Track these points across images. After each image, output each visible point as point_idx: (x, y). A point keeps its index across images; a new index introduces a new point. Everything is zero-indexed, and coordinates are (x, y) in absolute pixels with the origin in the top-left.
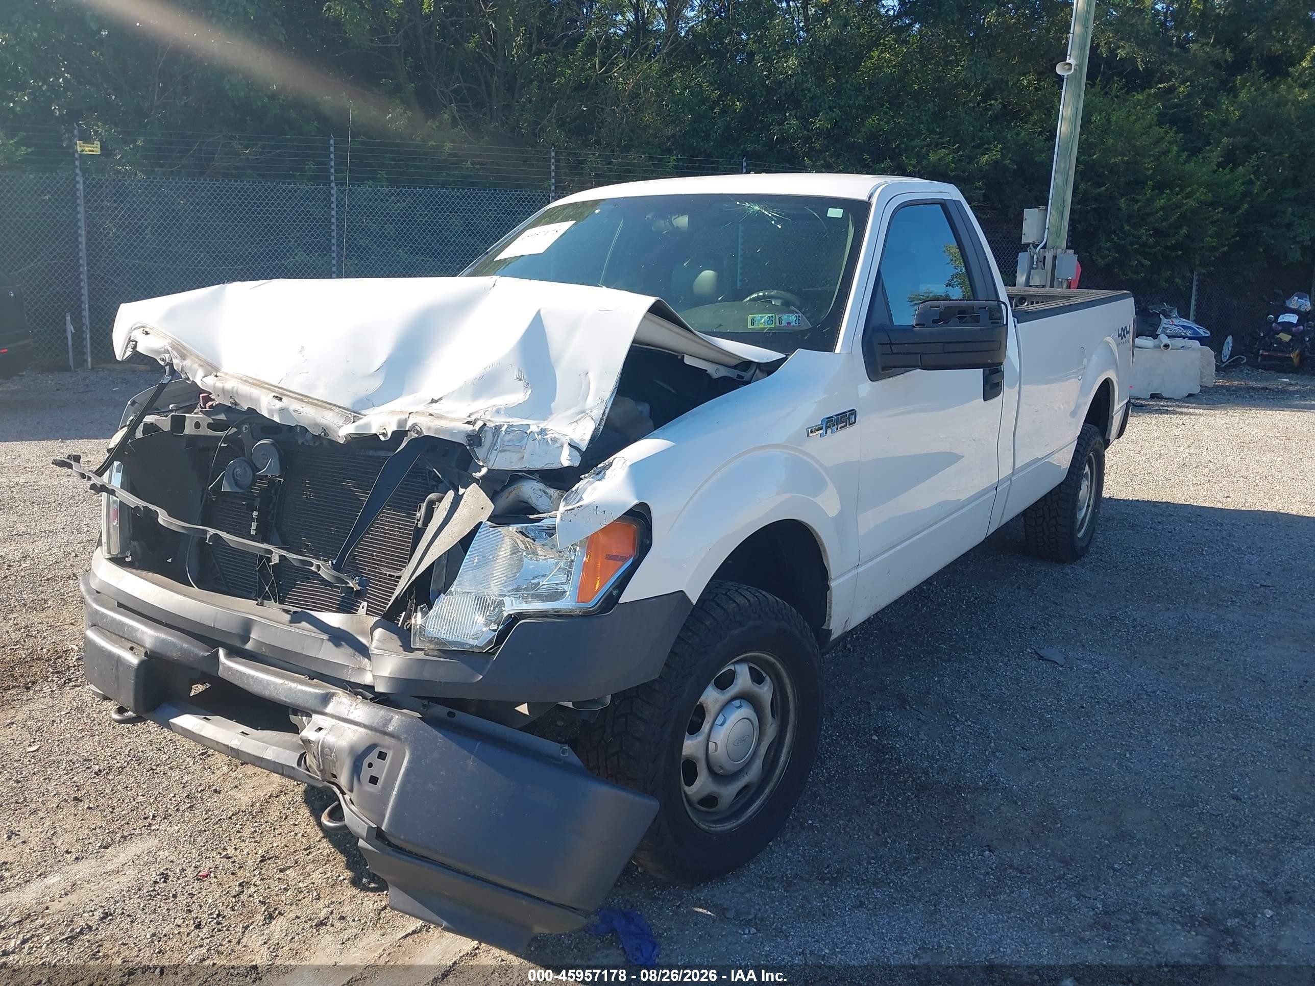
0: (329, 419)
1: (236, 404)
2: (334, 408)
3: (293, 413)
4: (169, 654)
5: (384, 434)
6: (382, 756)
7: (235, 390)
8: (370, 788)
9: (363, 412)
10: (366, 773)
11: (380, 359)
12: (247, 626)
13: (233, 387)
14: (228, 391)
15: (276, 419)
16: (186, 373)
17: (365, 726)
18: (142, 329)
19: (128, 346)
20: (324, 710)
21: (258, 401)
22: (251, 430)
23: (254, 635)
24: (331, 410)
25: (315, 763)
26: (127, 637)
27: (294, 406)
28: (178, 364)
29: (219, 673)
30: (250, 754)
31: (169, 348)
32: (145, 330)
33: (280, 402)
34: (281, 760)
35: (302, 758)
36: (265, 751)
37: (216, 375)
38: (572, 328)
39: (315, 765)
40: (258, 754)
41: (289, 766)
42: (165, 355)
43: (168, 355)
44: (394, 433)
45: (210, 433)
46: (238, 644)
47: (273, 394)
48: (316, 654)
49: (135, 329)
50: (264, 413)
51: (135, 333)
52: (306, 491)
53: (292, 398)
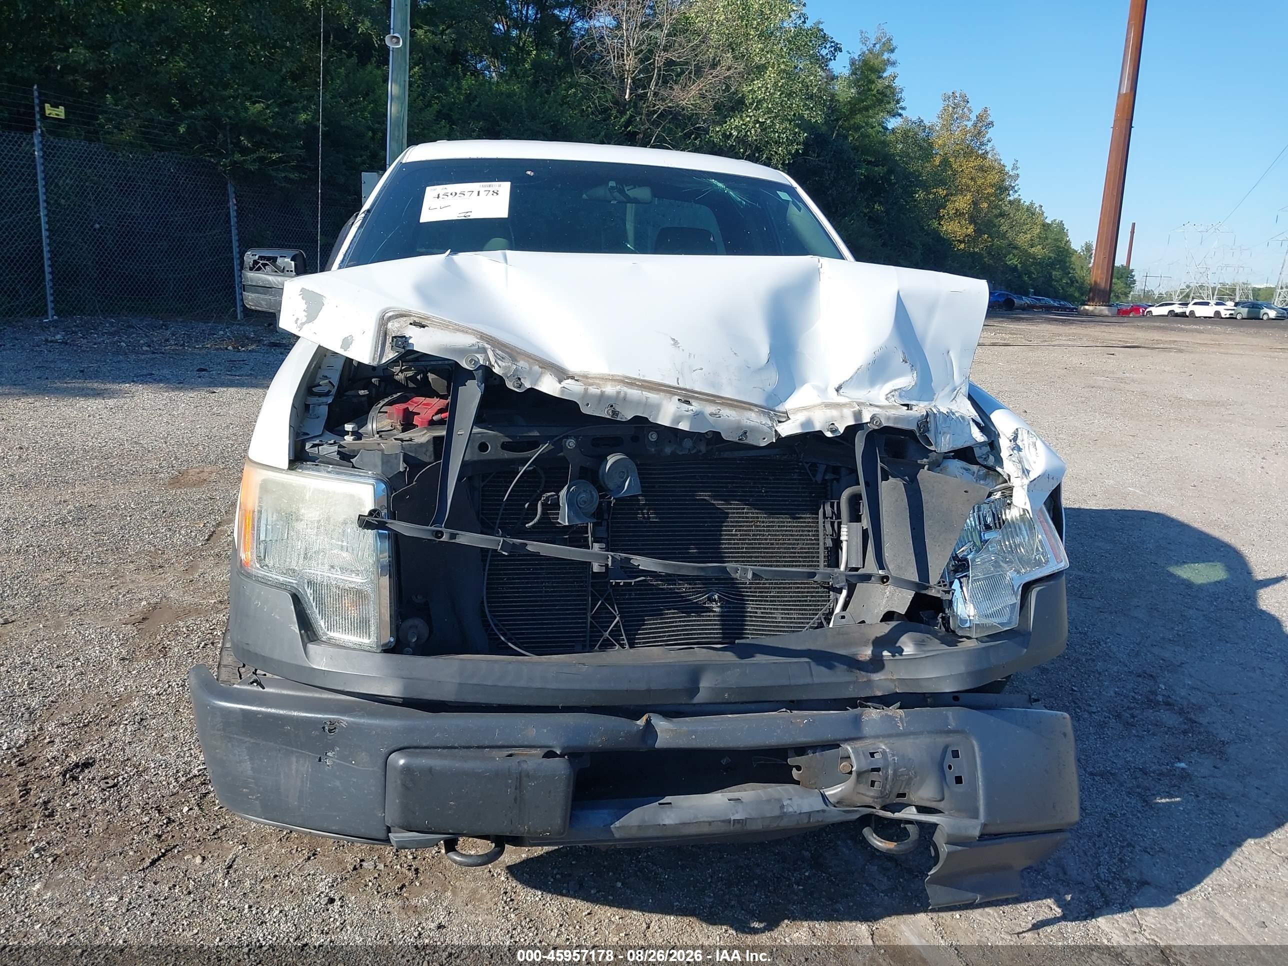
0: (752, 419)
1: (615, 413)
2: (752, 407)
3: (711, 419)
4: (590, 743)
5: (834, 431)
6: (955, 754)
7: (622, 394)
8: (959, 788)
9: (780, 408)
10: (950, 777)
11: (764, 351)
12: (695, 674)
13: (618, 393)
14: (609, 398)
15: (684, 426)
16: (519, 379)
17: (928, 732)
18: (405, 319)
19: (388, 344)
20: (860, 735)
21: (657, 408)
22: (578, 445)
23: (705, 683)
24: (750, 410)
25: (873, 792)
26: (500, 743)
27: (710, 409)
28: (509, 367)
29: (659, 744)
30: (764, 818)
31: (487, 346)
32: (417, 320)
33: (691, 408)
34: (806, 809)
35: (823, 796)
36: (782, 807)
37: (573, 378)
38: (931, 309)
39: (872, 794)
40: (777, 812)
41: (818, 811)
42: (478, 356)
43: (483, 355)
44: (848, 428)
45: (507, 455)
46: (684, 700)
47: (677, 397)
48: (808, 680)
49: (390, 319)
50: (665, 420)
51: (390, 325)
52: (642, 510)
53: (700, 399)
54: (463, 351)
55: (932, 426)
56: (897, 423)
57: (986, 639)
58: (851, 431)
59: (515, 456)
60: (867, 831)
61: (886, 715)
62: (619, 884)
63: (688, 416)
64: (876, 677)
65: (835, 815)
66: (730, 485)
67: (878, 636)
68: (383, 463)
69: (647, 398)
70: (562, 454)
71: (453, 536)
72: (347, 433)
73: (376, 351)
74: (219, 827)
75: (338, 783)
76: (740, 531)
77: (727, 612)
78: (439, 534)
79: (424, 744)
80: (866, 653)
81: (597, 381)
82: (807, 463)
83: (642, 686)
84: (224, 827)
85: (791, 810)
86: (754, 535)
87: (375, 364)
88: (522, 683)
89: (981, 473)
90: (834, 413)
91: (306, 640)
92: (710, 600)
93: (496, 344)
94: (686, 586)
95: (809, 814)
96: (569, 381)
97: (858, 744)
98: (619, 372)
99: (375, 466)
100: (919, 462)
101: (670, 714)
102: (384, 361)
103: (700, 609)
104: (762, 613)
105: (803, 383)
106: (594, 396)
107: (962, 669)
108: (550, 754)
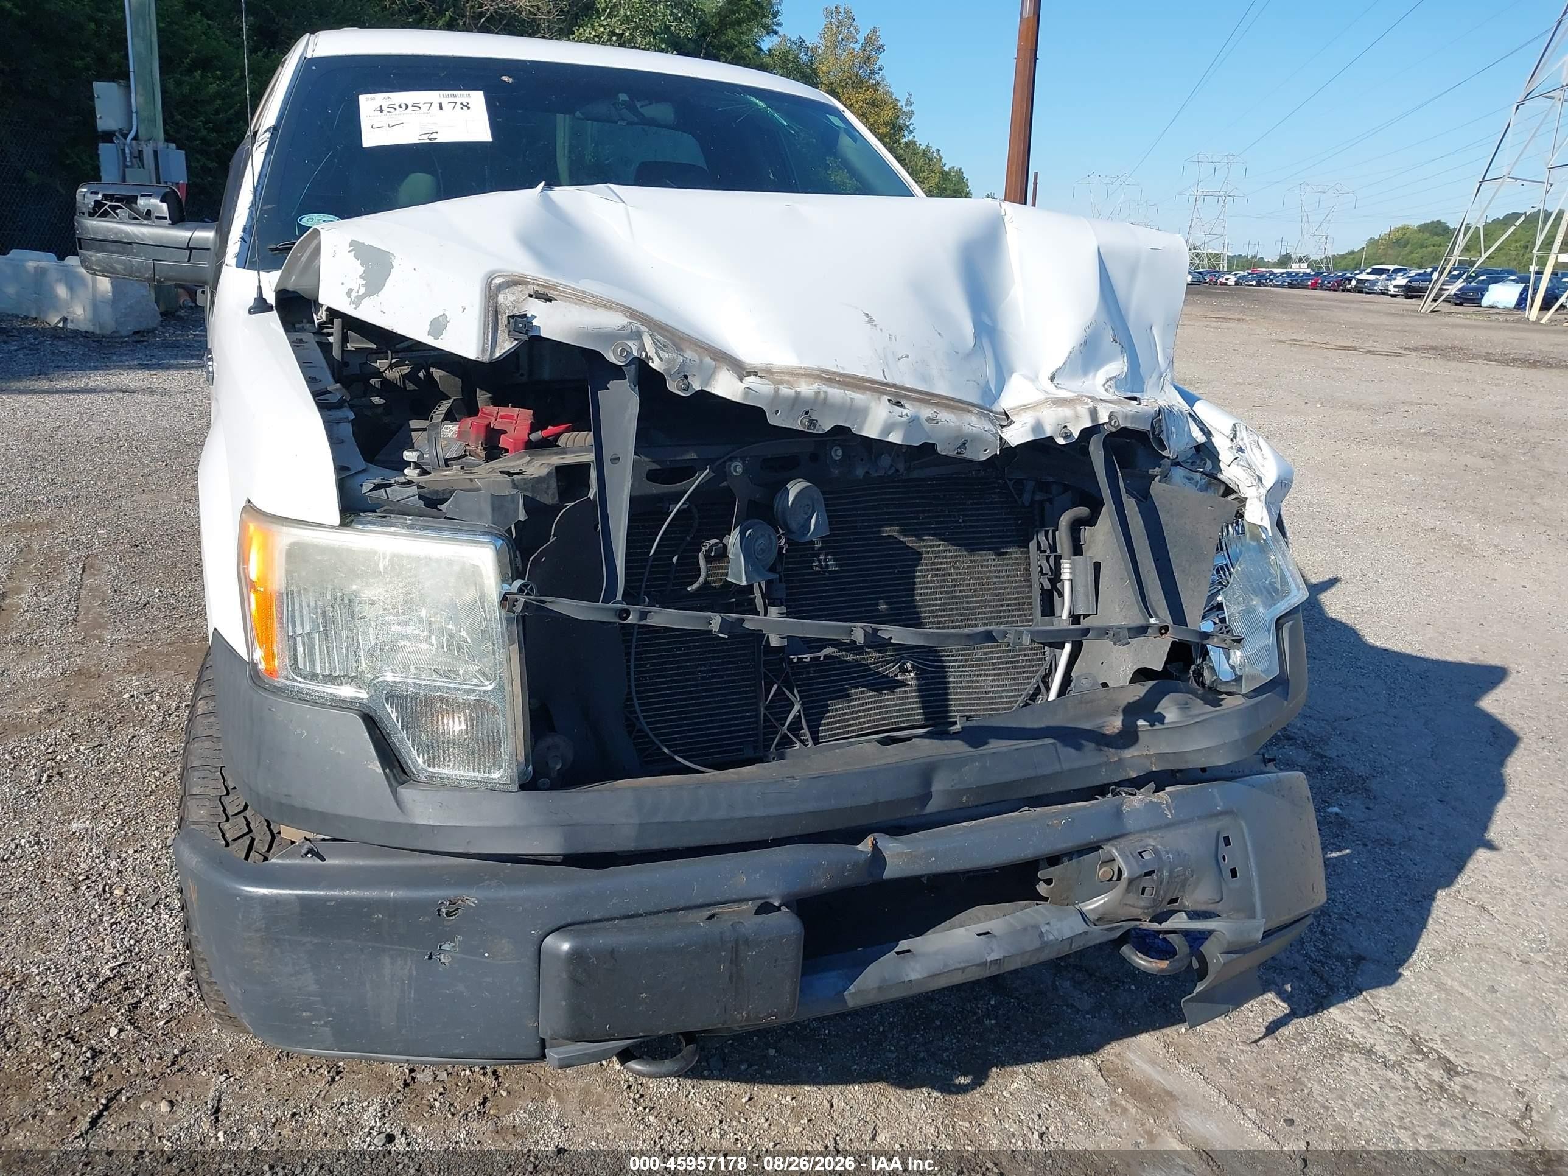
0: (973, 424)
1: (813, 423)
2: (971, 408)
3: (927, 426)
4: (814, 885)
5: (1067, 436)
6: (1227, 842)
7: (822, 395)
8: (1235, 883)
9: (998, 408)
10: (1225, 870)
11: (968, 327)
12: (926, 778)
13: (817, 393)
14: (805, 401)
15: (895, 438)
16: (686, 377)
17: (1199, 818)
18: (520, 288)
19: (501, 328)
20: (1124, 831)
21: (862, 413)
22: (746, 470)
23: (938, 786)
24: (970, 411)
25: (1144, 901)
26: (701, 901)
27: (926, 412)
28: (674, 360)
29: (888, 874)
30: (1024, 953)
31: (643, 328)
32: (541, 290)
33: (905, 411)
34: (1068, 934)
35: (1082, 914)
36: (1041, 935)
37: (755, 374)
38: (1133, 272)
39: (1143, 904)
40: (1037, 944)
41: (1080, 934)
42: (630, 343)
43: (637, 342)
44: (1084, 432)
45: (656, 489)
46: (915, 811)
47: (886, 398)
48: (1057, 767)
49: (500, 287)
50: (871, 430)
51: (501, 297)
52: (818, 555)
53: (914, 399)
54: (610, 337)
55: (1164, 424)
56: (1135, 423)
57: (1252, 694)
58: (1086, 433)
59: (666, 490)
60: (1126, 950)
61: (1151, 801)
63: (902, 423)
64: (1128, 754)
65: (1099, 934)
66: (921, 515)
67: (1131, 701)
68: (493, 509)
69: (852, 399)
70: (725, 484)
71: (643, 615)
72: (407, 464)
73: (485, 339)
74: (176, 1052)
75: (461, 987)
76: (937, 575)
77: (926, 684)
78: (624, 614)
79: (597, 916)
80: (1115, 724)
81: (786, 378)
82: (1010, 480)
84: (183, 1051)
85: (1051, 937)
86: (953, 580)
87: (485, 359)
88: (721, 814)
89: (1203, 482)
90: (1066, 412)
91: (395, 784)
92: (904, 671)
93: (656, 327)
94: (875, 654)
95: (1071, 939)
96: (752, 378)
97: (1123, 842)
98: (813, 363)
100: (1150, 472)
101: (897, 830)
102: (497, 355)
103: (893, 684)
104: (967, 682)
105: (1011, 373)
106: (786, 399)
107: (1236, 735)
108: (765, 908)
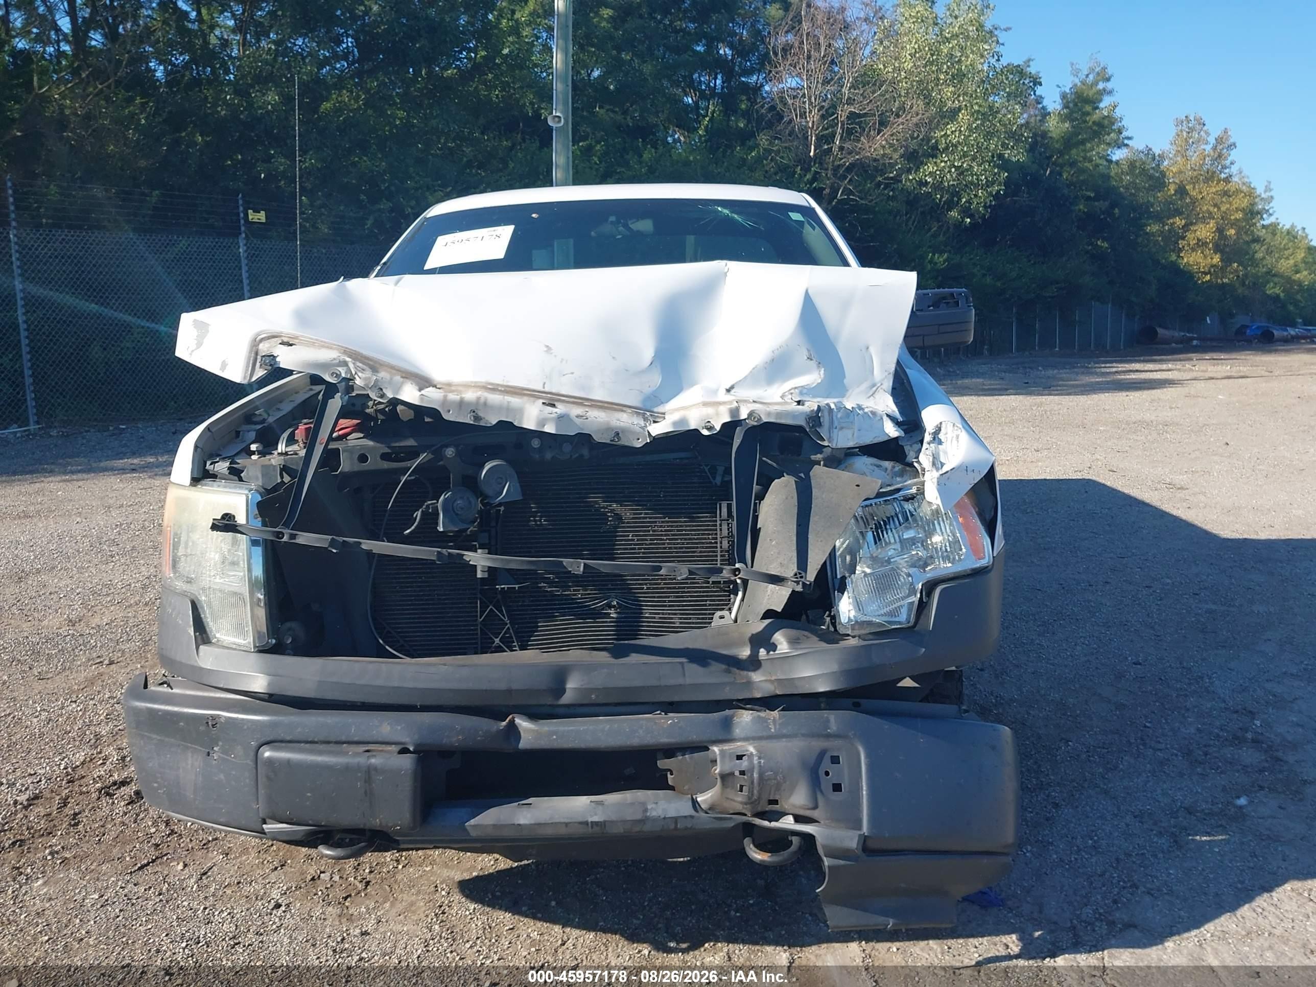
0: (624, 420)
1: (477, 418)
2: (624, 409)
3: (578, 421)
4: (447, 739)
5: (710, 428)
6: (835, 760)
7: (482, 400)
8: (837, 796)
9: (660, 409)
10: (826, 783)
11: (648, 353)
12: (560, 676)
13: (479, 398)
14: (469, 404)
15: (550, 429)
16: (381, 389)
17: (803, 735)
18: (276, 339)
19: (258, 364)
20: (729, 737)
21: (520, 411)
22: (459, 454)
23: (572, 684)
24: (622, 411)
25: (740, 798)
26: (356, 739)
27: (575, 411)
28: (370, 378)
29: (522, 745)
30: (624, 822)
31: (348, 359)
32: (286, 340)
33: (554, 410)
34: (672, 813)
35: (695, 803)
36: (646, 810)
37: (435, 386)
38: (846, 305)
39: (740, 799)
40: (639, 816)
41: (685, 817)
42: (340, 369)
43: (345, 368)
44: (725, 425)
45: (386, 465)
46: (549, 701)
47: (541, 401)
48: (680, 681)
49: (262, 340)
50: (529, 423)
51: (261, 346)
52: (535, 517)
53: (563, 401)
54: (325, 366)
55: (825, 420)
56: (780, 418)
57: (871, 637)
58: (730, 427)
59: (393, 467)
60: (747, 842)
61: (759, 716)
62: (553, 903)
63: (552, 419)
64: (757, 677)
65: (705, 821)
67: (754, 633)
68: (263, 475)
69: (508, 402)
70: (441, 463)
71: (293, 537)
72: (253, 453)
73: (247, 370)
74: (210, 839)
75: (222, 776)
76: (637, 536)
77: (625, 617)
78: (280, 535)
79: (288, 738)
80: (745, 652)
81: (460, 388)
82: (707, 466)
83: (503, 686)
84: (214, 840)
85: (654, 814)
86: (651, 540)
87: (245, 382)
88: (379, 682)
89: (897, 469)
90: (710, 411)
91: (199, 642)
92: (610, 606)
93: (356, 356)
94: (581, 592)
95: (676, 820)
96: (431, 389)
97: (726, 747)
98: (482, 378)
99: (257, 478)
100: (813, 457)
101: (534, 715)
102: (254, 379)
103: (597, 614)
104: (660, 618)
105: (692, 384)
106: (453, 402)
107: (835, 667)
108: (405, 751)
